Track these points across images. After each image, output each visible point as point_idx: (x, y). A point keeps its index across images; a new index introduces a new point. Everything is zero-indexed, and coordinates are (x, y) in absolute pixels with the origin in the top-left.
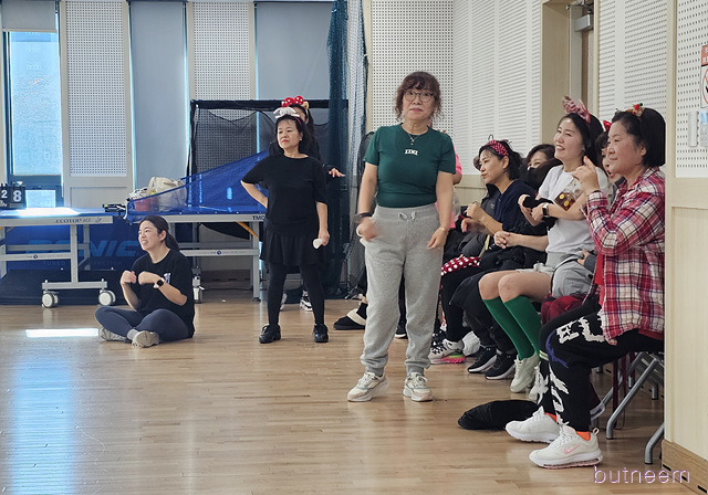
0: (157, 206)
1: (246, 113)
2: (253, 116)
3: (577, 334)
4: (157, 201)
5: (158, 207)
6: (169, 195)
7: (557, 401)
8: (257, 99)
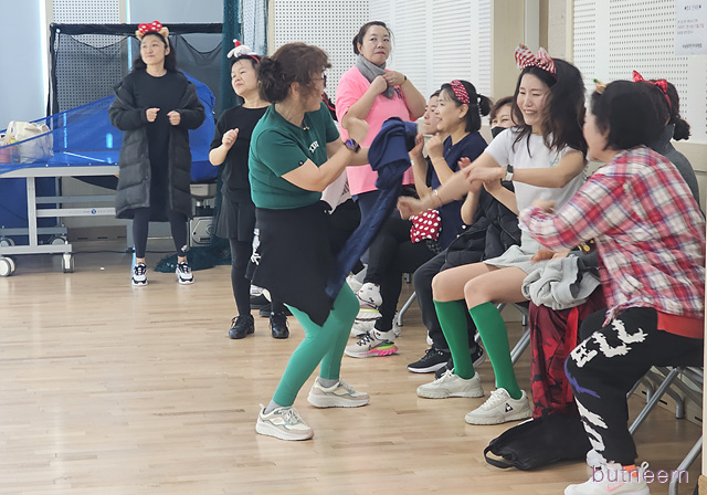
0: (17, 156)
1: (116, 39)
2: (124, 43)
3: (594, 353)
4: (17, 150)
5: (19, 157)
6: (33, 143)
7: (594, 438)
8: (129, 23)
